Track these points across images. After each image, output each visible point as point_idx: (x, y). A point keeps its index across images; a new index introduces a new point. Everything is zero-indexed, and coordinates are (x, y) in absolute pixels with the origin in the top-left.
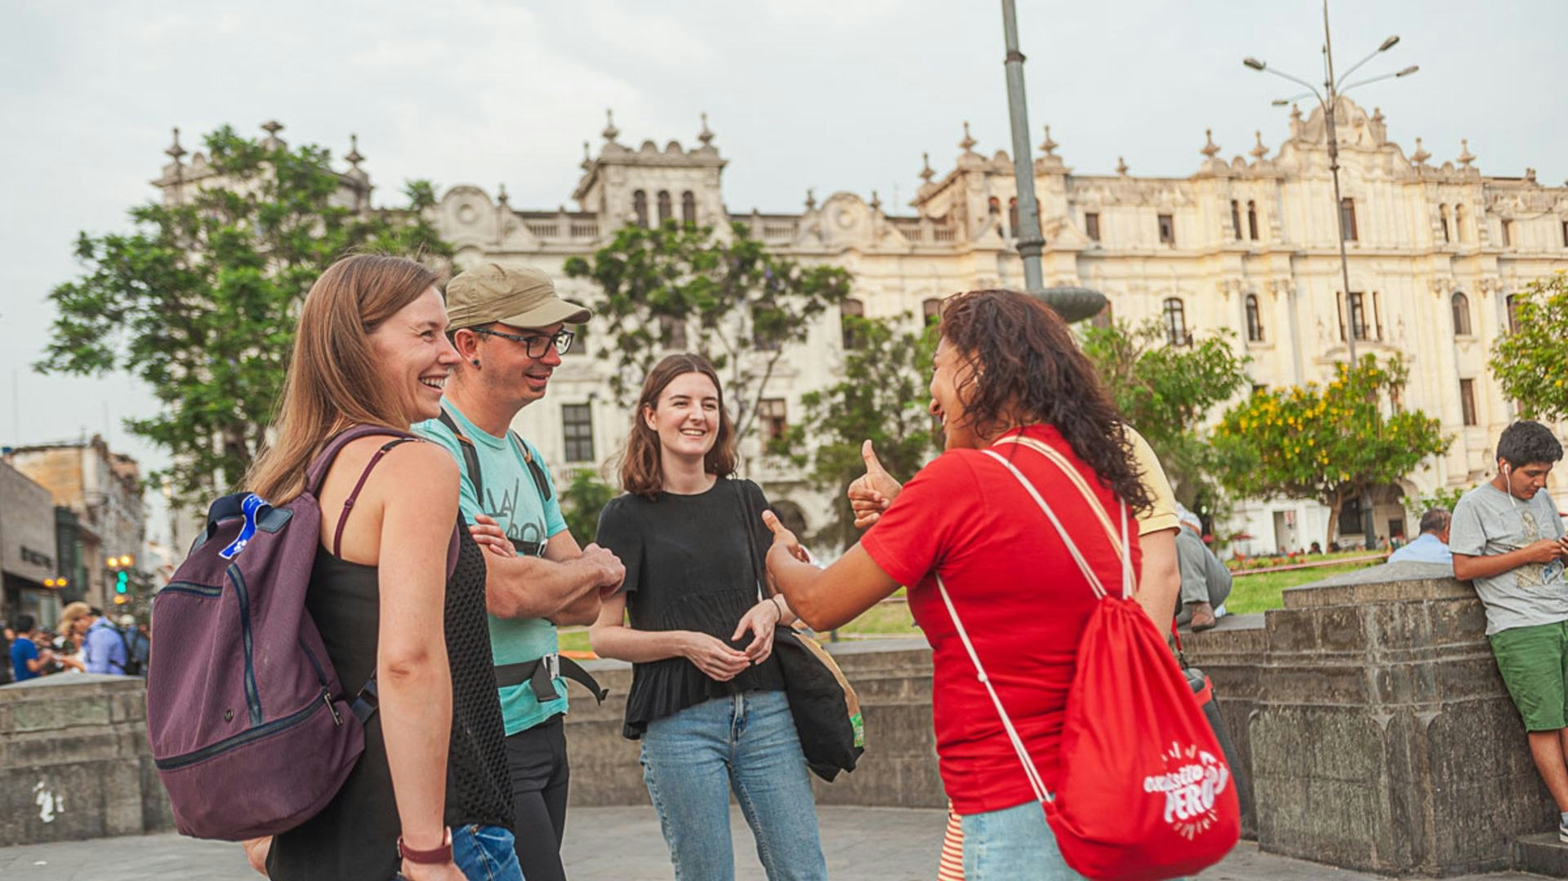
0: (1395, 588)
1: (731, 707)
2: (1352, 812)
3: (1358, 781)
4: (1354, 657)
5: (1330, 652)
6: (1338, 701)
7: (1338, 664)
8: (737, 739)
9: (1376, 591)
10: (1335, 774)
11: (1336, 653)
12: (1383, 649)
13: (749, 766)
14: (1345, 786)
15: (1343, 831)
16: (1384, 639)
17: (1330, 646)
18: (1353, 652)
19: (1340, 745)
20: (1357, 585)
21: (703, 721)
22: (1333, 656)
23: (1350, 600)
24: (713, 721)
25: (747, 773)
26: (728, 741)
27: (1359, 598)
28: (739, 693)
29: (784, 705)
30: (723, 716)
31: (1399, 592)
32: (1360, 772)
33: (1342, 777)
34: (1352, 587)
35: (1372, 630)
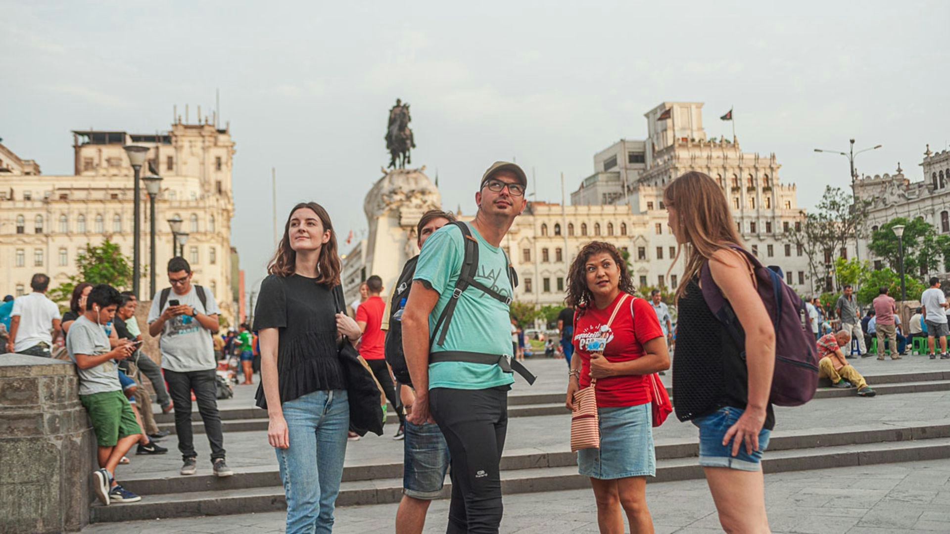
0: (52, 368)
1: (326, 396)
2: (23, 501)
3: (32, 482)
4: (32, 408)
5: (6, 406)
6: (17, 435)
7: (16, 413)
8: (326, 414)
9: (42, 369)
10: (10, 480)
11: (14, 406)
12: (49, 402)
13: (325, 427)
14: (19, 487)
15: (13, 515)
16: (51, 397)
17: (8, 402)
18: (29, 405)
19: (18, 462)
20: (33, 366)
21: (312, 403)
22: (11, 408)
23: (28, 374)
24: (317, 404)
25: (323, 431)
26: (321, 414)
27: (33, 374)
28: (331, 389)
29: (346, 398)
30: (322, 401)
31: (54, 370)
32: (34, 476)
33: (16, 481)
34: (29, 366)
35: (42, 392)
